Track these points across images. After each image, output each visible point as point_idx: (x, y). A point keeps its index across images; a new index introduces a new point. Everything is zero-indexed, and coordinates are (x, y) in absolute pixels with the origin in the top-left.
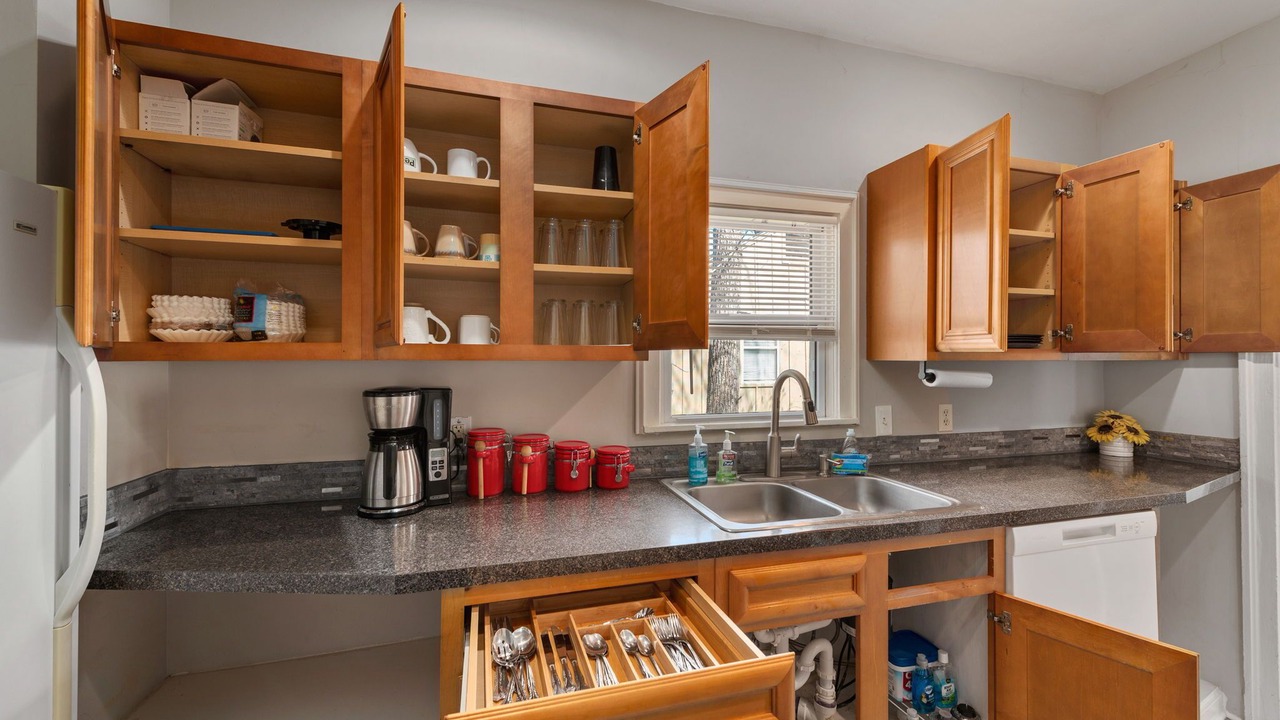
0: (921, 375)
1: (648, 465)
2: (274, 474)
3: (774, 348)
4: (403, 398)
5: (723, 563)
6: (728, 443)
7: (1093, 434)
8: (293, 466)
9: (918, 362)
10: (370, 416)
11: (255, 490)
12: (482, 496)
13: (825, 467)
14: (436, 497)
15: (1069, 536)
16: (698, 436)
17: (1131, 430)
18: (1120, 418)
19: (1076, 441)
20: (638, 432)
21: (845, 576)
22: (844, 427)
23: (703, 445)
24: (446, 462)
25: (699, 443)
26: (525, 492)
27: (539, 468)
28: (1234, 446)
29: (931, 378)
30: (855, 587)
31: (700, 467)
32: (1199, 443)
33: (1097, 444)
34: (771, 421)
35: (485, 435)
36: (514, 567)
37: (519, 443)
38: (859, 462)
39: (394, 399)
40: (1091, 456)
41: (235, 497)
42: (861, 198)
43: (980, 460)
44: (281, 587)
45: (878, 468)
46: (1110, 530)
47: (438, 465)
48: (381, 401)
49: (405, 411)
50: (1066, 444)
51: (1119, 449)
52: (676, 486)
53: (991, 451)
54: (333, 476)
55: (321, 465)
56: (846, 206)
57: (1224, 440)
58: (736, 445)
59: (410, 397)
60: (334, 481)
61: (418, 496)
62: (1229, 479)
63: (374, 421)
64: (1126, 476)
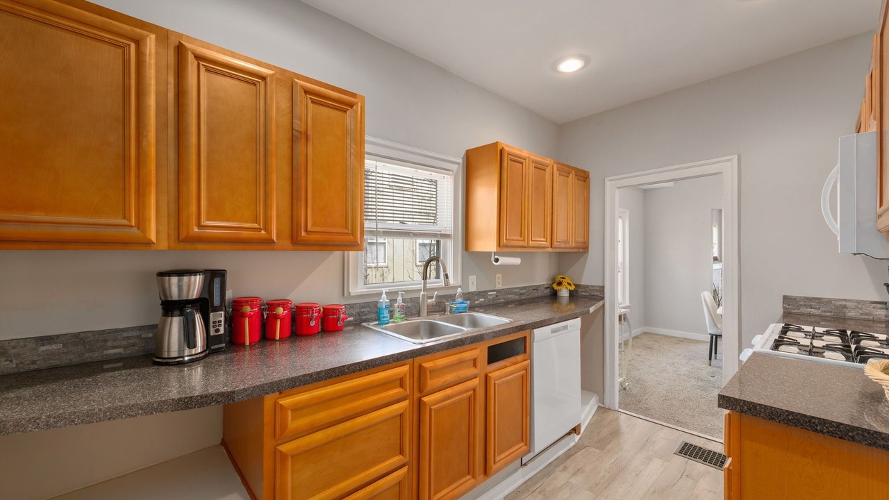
0: (493, 259)
1: (352, 316)
2: (55, 343)
3: (384, 241)
4: (193, 278)
5: (418, 360)
6: (400, 298)
7: (555, 286)
8: (76, 335)
9: (491, 252)
10: (164, 291)
11: (35, 358)
12: (247, 343)
13: (448, 309)
14: (216, 347)
15: (553, 331)
16: (384, 296)
17: (569, 284)
18: (564, 278)
19: (549, 290)
20: (345, 295)
21: (469, 360)
22: (456, 287)
23: (387, 301)
24: (223, 321)
25: (384, 300)
26: (278, 337)
27: (288, 321)
28: (602, 289)
29: (497, 260)
30: (475, 365)
31: (386, 313)
32: (592, 288)
33: (556, 291)
34: (422, 286)
35: (247, 302)
36: (310, 375)
37: (272, 306)
38: (464, 305)
39: (186, 279)
40: (554, 295)
41: (14, 366)
42: (463, 162)
43: (513, 302)
44: (140, 412)
45: (472, 308)
46: (565, 327)
47: (217, 324)
48: (174, 280)
49: (194, 286)
50: (545, 292)
51: (564, 293)
52: (371, 325)
53: (517, 297)
54: (114, 340)
55: (103, 332)
56: (456, 166)
57: (600, 287)
58: (404, 301)
59: (198, 277)
60: (115, 344)
61: (203, 347)
62: (601, 303)
63: (168, 294)
64: (567, 306)
